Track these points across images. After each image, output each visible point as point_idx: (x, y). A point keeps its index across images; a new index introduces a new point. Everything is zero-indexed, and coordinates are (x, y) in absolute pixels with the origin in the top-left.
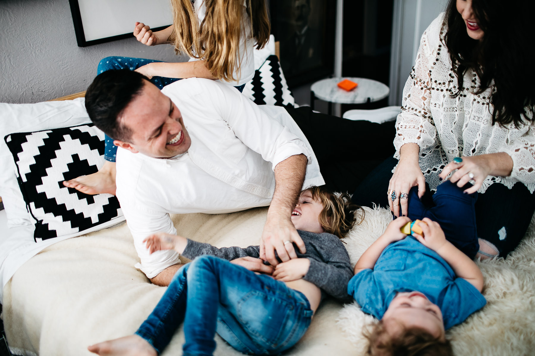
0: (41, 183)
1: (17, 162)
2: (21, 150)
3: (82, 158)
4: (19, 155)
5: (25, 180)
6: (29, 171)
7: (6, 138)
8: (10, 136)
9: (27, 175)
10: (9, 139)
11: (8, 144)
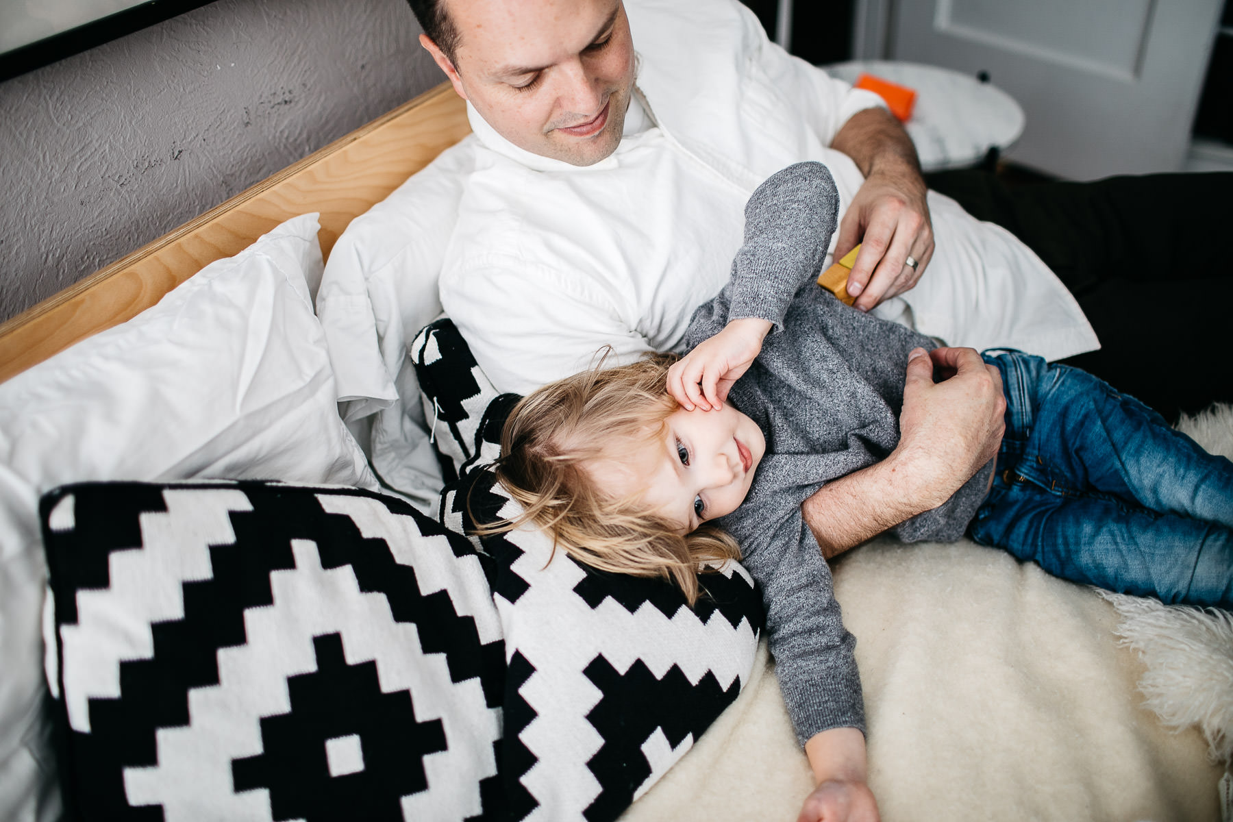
0: (148, 757)
1: (66, 631)
2: (101, 580)
3: (354, 655)
4: (86, 600)
5: (80, 720)
6: (112, 690)
7: (48, 503)
8: (68, 503)
9: (97, 706)
10: (63, 517)
11: (53, 541)
